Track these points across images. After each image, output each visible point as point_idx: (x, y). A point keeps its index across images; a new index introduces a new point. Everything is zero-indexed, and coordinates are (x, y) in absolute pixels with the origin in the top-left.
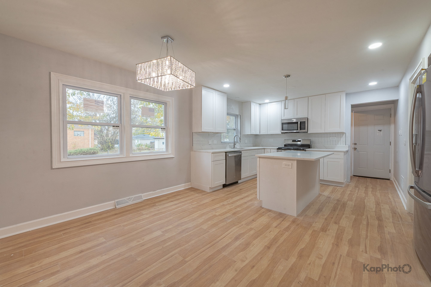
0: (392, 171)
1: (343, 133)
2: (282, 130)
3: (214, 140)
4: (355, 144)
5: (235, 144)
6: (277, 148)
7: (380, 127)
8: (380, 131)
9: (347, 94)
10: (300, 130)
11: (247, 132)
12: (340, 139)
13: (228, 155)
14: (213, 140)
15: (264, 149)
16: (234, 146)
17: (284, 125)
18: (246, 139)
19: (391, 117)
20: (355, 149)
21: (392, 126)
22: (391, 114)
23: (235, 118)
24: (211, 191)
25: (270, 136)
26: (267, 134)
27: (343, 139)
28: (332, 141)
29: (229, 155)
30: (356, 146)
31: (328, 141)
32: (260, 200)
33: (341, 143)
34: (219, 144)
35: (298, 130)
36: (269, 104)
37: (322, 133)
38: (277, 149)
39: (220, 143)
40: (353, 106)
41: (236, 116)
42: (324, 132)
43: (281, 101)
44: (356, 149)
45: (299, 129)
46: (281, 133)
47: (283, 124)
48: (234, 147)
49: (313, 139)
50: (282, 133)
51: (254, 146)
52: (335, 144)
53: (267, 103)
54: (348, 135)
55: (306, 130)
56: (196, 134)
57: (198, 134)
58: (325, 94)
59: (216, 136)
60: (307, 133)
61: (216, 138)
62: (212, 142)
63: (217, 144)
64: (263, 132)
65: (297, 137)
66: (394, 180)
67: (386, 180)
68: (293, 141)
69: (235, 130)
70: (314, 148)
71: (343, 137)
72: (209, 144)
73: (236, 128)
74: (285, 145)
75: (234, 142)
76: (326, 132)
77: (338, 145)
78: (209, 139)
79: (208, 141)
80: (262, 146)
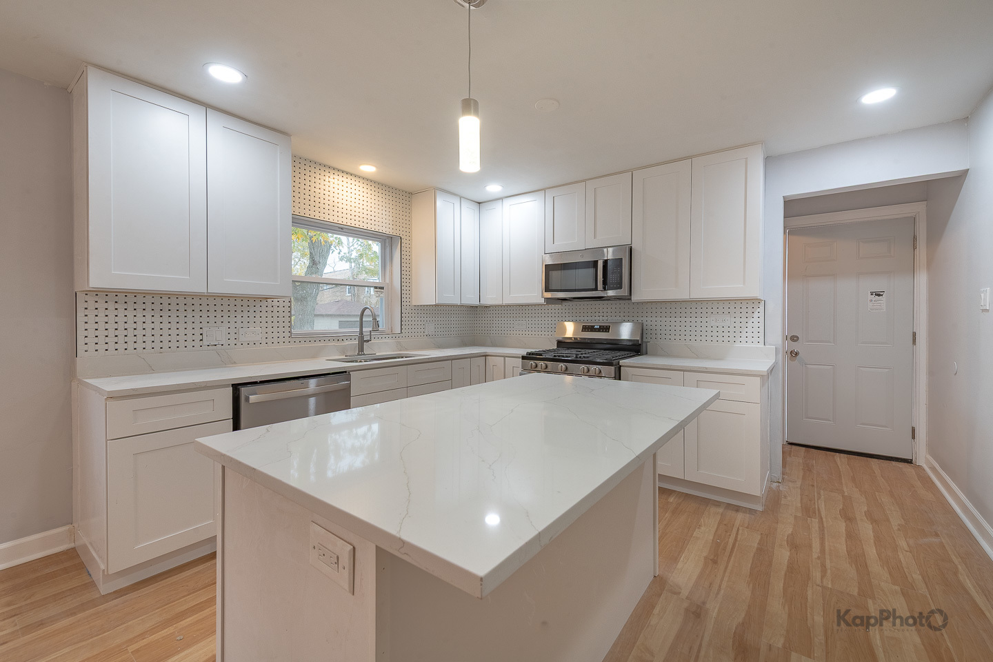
0: (922, 434)
1: (755, 301)
2: (547, 289)
4: (794, 339)
5: (362, 341)
6: (525, 354)
7: (879, 284)
8: (879, 295)
9: (770, 161)
10: (605, 289)
11: (426, 294)
12: (743, 325)
13: (247, 399)
14: (239, 325)
15: (486, 356)
16: (361, 349)
17: (552, 274)
18: (428, 320)
19: (915, 248)
20: (794, 354)
21: (922, 279)
22: (915, 238)
25: (518, 312)
26: (500, 303)
27: (756, 321)
28: (715, 329)
29: (253, 398)
30: (796, 347)
31: (704, 331)
33: (750, 339)
34: (276, 340)
35: (596, 289)
36: (507, 202)
37: (680, 302)
38: (523, 358)
39: (281, 340)
40: (794, 208)
42: (687, 296)
43: (545, 190)
44: (797, 354)
45: (600, 286)
46: (542, 301)
48: (361, 353)
49: (651, 322)
50: (548, 301)
51: (464, 344)
52: (726, 341)
54: (775, 306)
55: (623, 292)
56: (106, 302)
57: (119, 302)
58: (690, 157)
59: (258, 312)
60: (630, 299)
61: (255, 320)
62: (229, 336)
63: (264, 343)
64: (490, 299)
65: (598, 314)
66: (933, 469)
67: (901, 465)
68: (585, 329)
69: (382, 288)
70: (655, 355)
71: (756, 315)
72: (205, 342)
73: (387, 281)
74: (561, 344)
75: (361, 332)
76: (696, 295)
77: (738, 345)
78: (204, 323)
79: (198, 332)
80: (493, 345)
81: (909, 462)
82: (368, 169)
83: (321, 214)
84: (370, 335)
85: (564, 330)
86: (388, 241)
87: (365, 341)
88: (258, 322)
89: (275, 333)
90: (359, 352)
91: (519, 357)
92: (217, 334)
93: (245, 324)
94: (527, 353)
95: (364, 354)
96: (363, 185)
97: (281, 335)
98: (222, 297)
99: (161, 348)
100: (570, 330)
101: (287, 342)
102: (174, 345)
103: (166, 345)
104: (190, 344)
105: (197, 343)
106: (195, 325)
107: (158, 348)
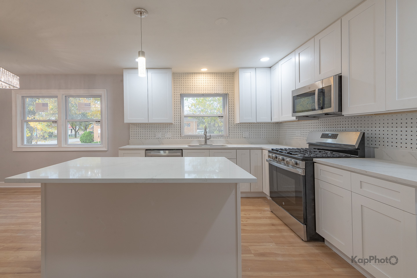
5: (206, 139)
14: (165, 132)
34: (176, 137)
38: (269, 151)
42: (384, 110)
55: (333, 109)
59: (170, 128)
61: (169, 130)
62: (162, 136)
63: (172, 138)
64: (275, 118)
68: (323, 136)
69: (222, 117)
72: (156, 137)
75: (206, 135)
78: (156, 131)
79: (154, 134)
80: (286, 145)
82: (204, 70)
83: (192, 92)
84: (210, 137)
86: (225, 96)
87: (208, 139)
88: (170, 131)
89: (176, 135)
90: (205, 143)
91: (267, 151)
92: (159, 135)
93: (167, 132)
94: (272, 149)
95: (207, 144)
96: (209, 76)
97: (178, 136)
98: (153, 124)
101: (180, 138)
102: (149, 138)
103: (147, 137)
104: (152, 138)
105: (154, 137)
106: (154, 132)
107: (145, 138)
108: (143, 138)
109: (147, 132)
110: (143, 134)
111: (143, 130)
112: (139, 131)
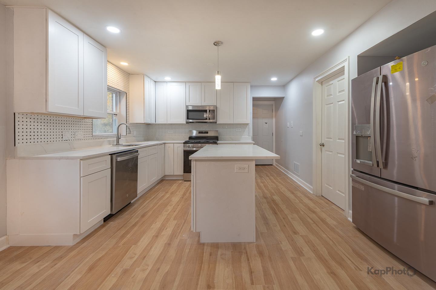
1: (248, 124)
2: (187, 119)
3: (77, 131)
5: (118, 138)
6: (184, 141)
7: (267, 120)
8: (266, 124)
9: (251, 86)
12: (244, 131)
13: (116, 160)
14: (75, 131)
15: (165, 144)
16: (118, 142)
17: (190, 113)
18: (134, 129)
19: (272, 112)
21: (274, 120)
22: (273, 110)
23: (116, 97)
24: (78, 240)
25: (169, 127)
26: (166, 123)
27: (247, 130)
28: (237, 132)
29: (119, 159)
31: (234, 133)
32: (197, 231)
33: (246, 135)
34: (87, 138)
35: (206, 119)
36: (169, 84)
37: (231, 124)
38: (184, 143)
39: (89, 138)
40: (255, 99)
41: (118, 94)
42: (232, 123)
43: (186, 82)
45: (208, 118)
46: (185, 123)
47: (188, 111)
48: (118, 144)
49: (220, 130)
50: (187, 123)
52: (240, 135)
53: (167, 82)
54: (251, 126)
55: (215, 120)
56: (27, 118)
57: (32, 118)
58: (233, 82)
60: (216, 123)
62: (71, 136)
63: (83, 140)
64: (160, 121)
65: (204, 128)
66: (277, 165)
67: (271, 166)
68: (200, 133)
69: (116, 115)
70: (221, 140)
71: (247, 128)
72: (64, 139)
73: (118, 111)
74: (190, 138)
75: (118, 135)
76: (235, 122)
77: (243, 136)
78: (63, 129)
79: (61, 134)
80: (157, 140)
81: (272, 165)
85: (192, 133)
89: (87, 135)
90: (117, 143)
91: (182, 143)
92: (68, 135)
94: (185, 141)
95: (119, 144)
97: (89, 136)
99: (47, 142)
100: (195, 133)
101: (91, 139)
102: (52, 140)
103: (49, 140)
104: (58, 140)
105: (61, 139)
106: (60, 131)
107: (46, 142)
108: (43, 141)
109: (49, 131)
110: (43, 134)
111: (43, 126)
112: (36, 128)
